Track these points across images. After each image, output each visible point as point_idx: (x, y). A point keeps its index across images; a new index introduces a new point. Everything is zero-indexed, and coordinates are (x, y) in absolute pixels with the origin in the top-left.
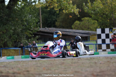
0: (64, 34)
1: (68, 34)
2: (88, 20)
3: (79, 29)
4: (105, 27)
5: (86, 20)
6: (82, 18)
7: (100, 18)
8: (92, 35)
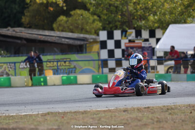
0: (42, 39)
1: (49, 39)
2: (82, 15)
3: (65, 31)
4: (114, 28)
5: (79, 14)
6: (72, 11)
7: (105, 12)
8: (91, 42)
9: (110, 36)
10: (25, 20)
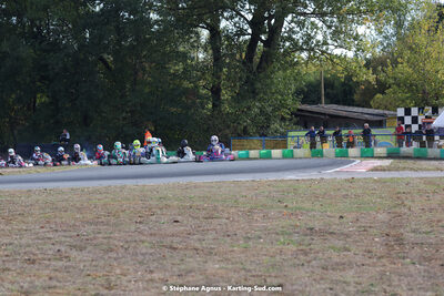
0: (344, 115)
8: (390, 118)
9: (408, 112)
10: (356, 97)
